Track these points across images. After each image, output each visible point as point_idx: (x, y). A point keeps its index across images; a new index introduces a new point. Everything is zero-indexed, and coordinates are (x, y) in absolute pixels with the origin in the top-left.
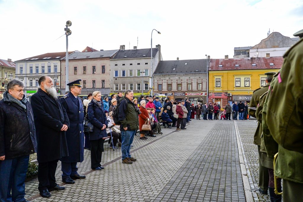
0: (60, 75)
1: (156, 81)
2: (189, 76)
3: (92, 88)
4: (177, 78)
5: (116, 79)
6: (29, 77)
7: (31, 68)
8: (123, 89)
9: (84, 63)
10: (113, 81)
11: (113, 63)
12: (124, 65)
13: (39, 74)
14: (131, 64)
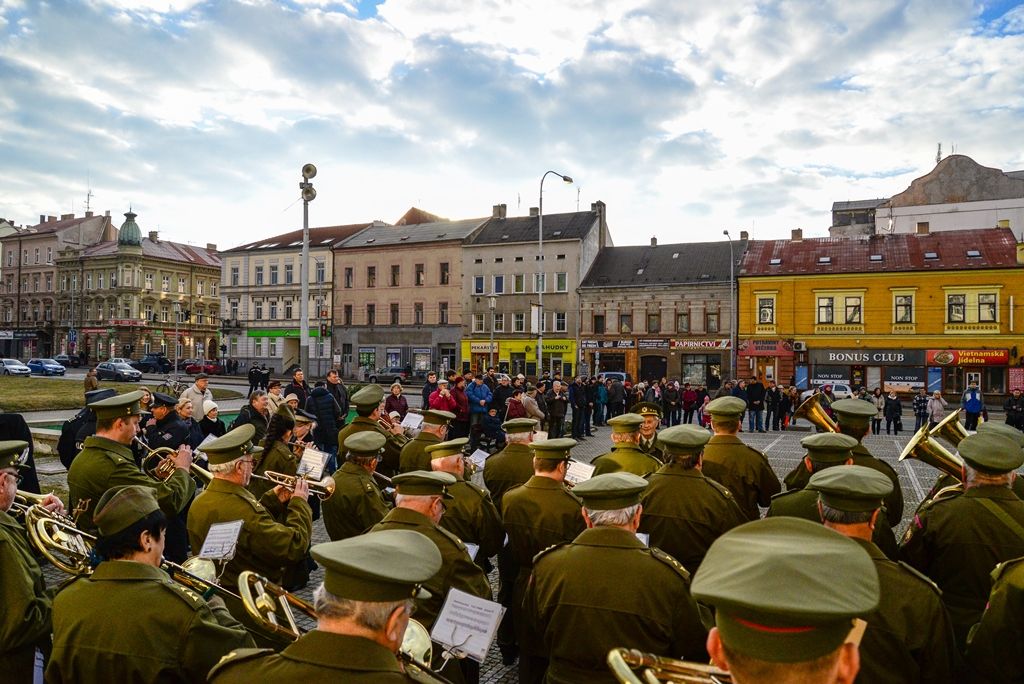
0: (332, 290)
1: (587, 306)
2: (683, 292)
3: (413, 323)
4: (646, 296)
5: (478, 300)
6: (254, 295)
7: (259, 269)
8: (497, 328)
9: (394, 257)
10: (470, 304)
11: (470, 256)
12: (499, 260)
13: (281, 285)
14: (519, 259)
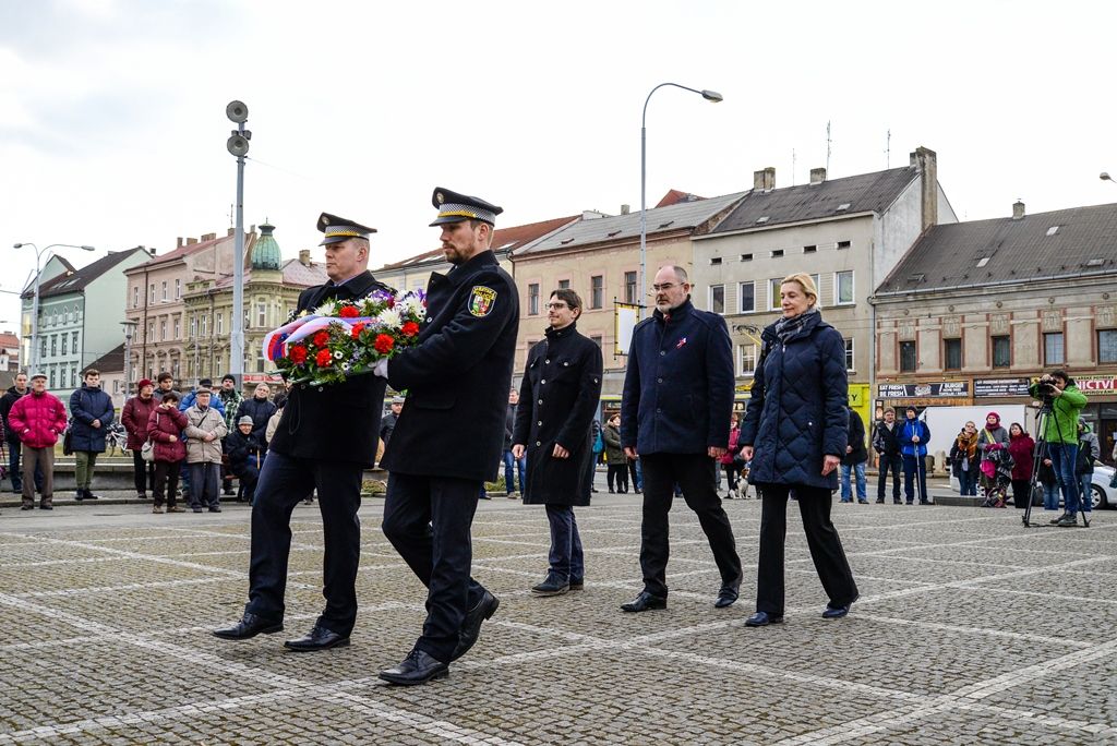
1: (887, 325)
4: (987, 304)
9: (595, 263)
11: (703, 253)
12: (748, 257)
14: (778, 253)
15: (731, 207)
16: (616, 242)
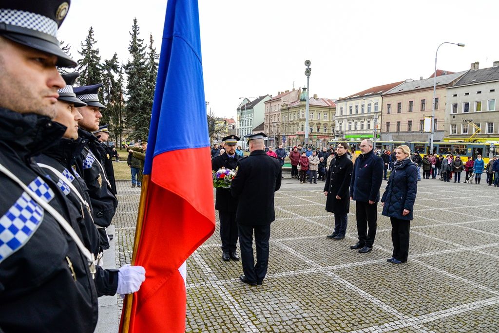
0: (381, 115)
3: (418, 130)
5: (454, 117)
6: (348, 119)
7: (351, 107)
8: (464, 132)
9: (410, 97)
10: (449, 119)
11: (450, 93)
12: (467, 94)
13: (360, 114)
14: (479, 92)
15: (461, 77)
16: (418, 90)
